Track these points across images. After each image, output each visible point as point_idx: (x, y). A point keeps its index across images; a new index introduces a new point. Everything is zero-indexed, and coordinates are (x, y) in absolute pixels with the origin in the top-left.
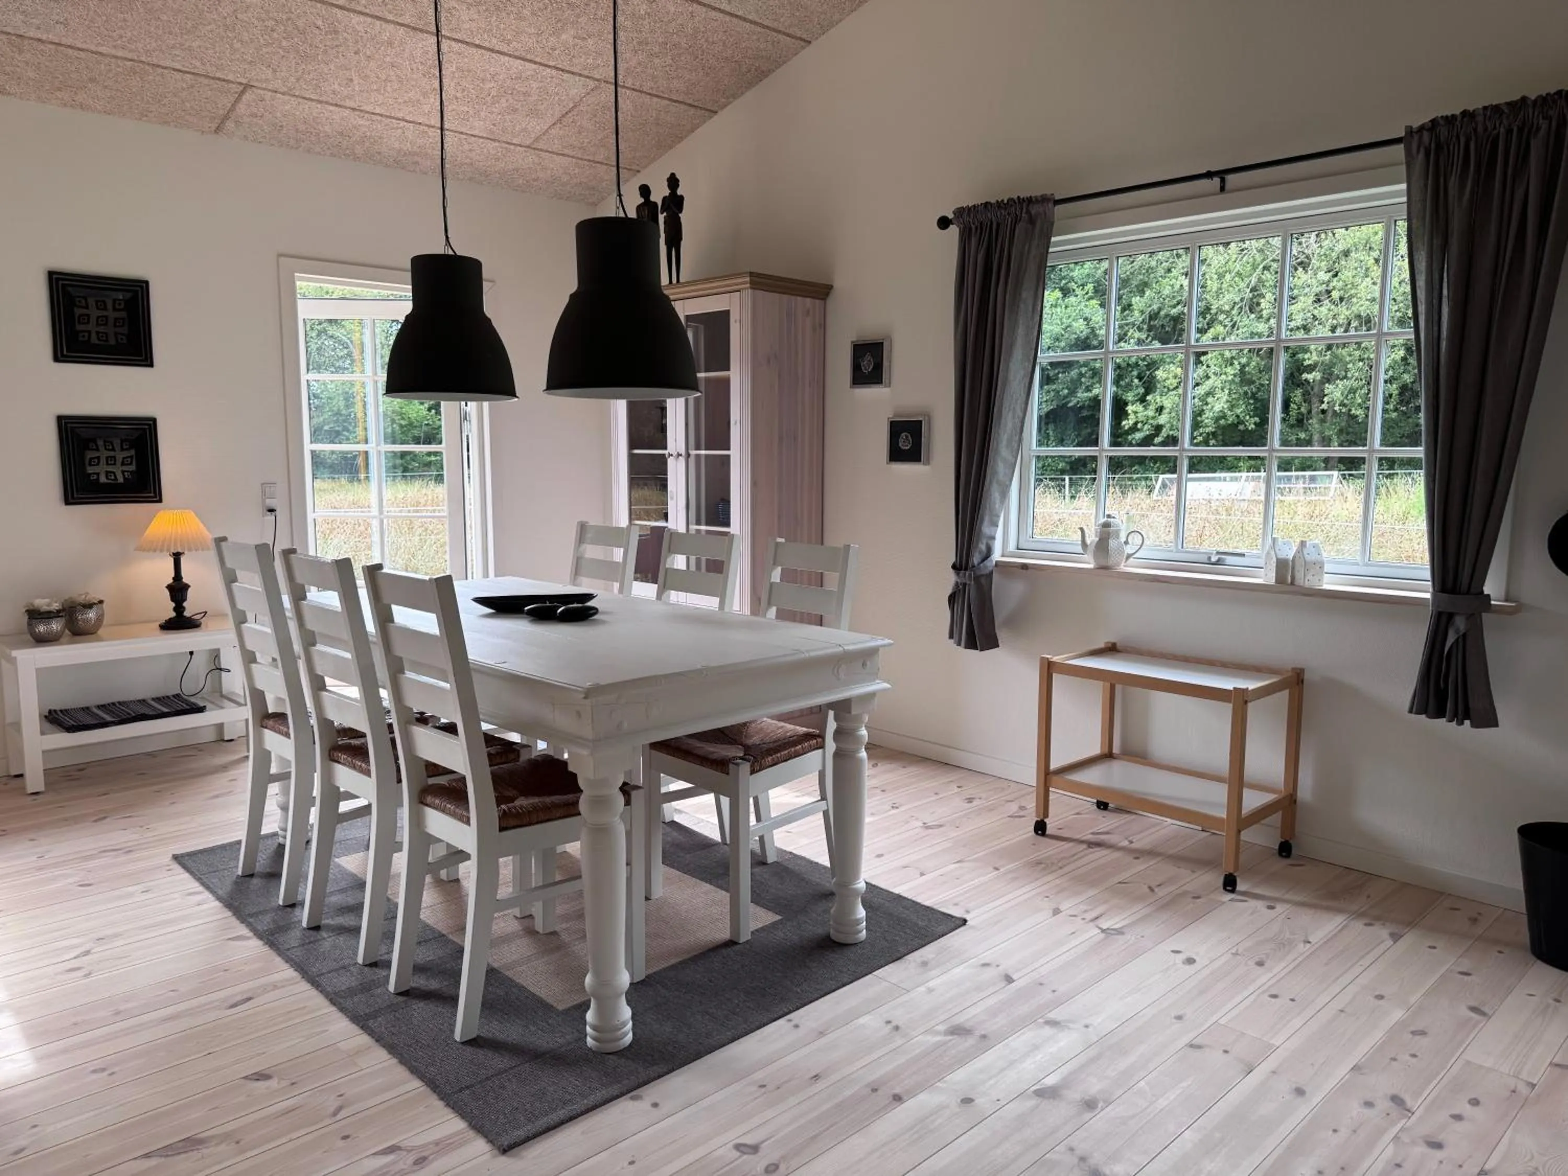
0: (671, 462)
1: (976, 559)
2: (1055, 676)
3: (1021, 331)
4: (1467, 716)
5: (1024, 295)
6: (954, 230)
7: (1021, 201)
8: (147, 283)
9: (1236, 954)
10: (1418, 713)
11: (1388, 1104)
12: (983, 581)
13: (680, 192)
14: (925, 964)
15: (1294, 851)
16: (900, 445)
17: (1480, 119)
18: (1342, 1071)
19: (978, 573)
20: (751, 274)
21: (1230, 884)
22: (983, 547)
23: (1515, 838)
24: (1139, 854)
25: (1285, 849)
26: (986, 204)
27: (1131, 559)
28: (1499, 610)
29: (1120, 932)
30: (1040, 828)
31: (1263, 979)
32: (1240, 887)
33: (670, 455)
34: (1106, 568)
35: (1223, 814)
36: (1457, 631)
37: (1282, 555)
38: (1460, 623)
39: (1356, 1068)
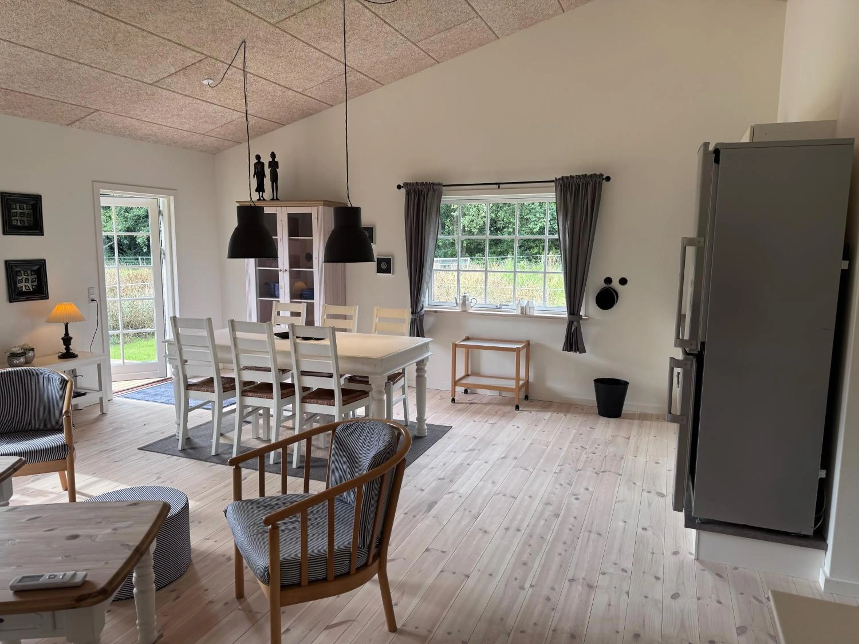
0: (280, 273)
1: (419, 310)
2: (457, 349)
3: (432, 229)
4: (578, 350)
5: (433, 216)
6: (403, 191)
7: (430, 184)
8: (41, 196)
9: (528, 424)
10: (565, 350)
11: (581, 448)
12: (421, 317)
13: (276, 160)
14: (449, 438)
15: (529, 399)
16: (382, 267)
17: (575, 179)
18: (568, 443)
19: (420, 315)
20: (324, 201)
21: (517, 408)
22: (421, 305)
23: (593, 382)
24: (486, 404)
25: (526, 397)
26: (417, 183)
27: (473, 308)
28: (585, 319)
29: (495, 423)
30: (453, 400)
31: (539, 429)
32: (520, 409)
33: (281, 270)
34: (465, 311)
35: (514, 387)
36: (575, 326)
37: (522, 305)
38: (575, 323)
39: (571, 443)
